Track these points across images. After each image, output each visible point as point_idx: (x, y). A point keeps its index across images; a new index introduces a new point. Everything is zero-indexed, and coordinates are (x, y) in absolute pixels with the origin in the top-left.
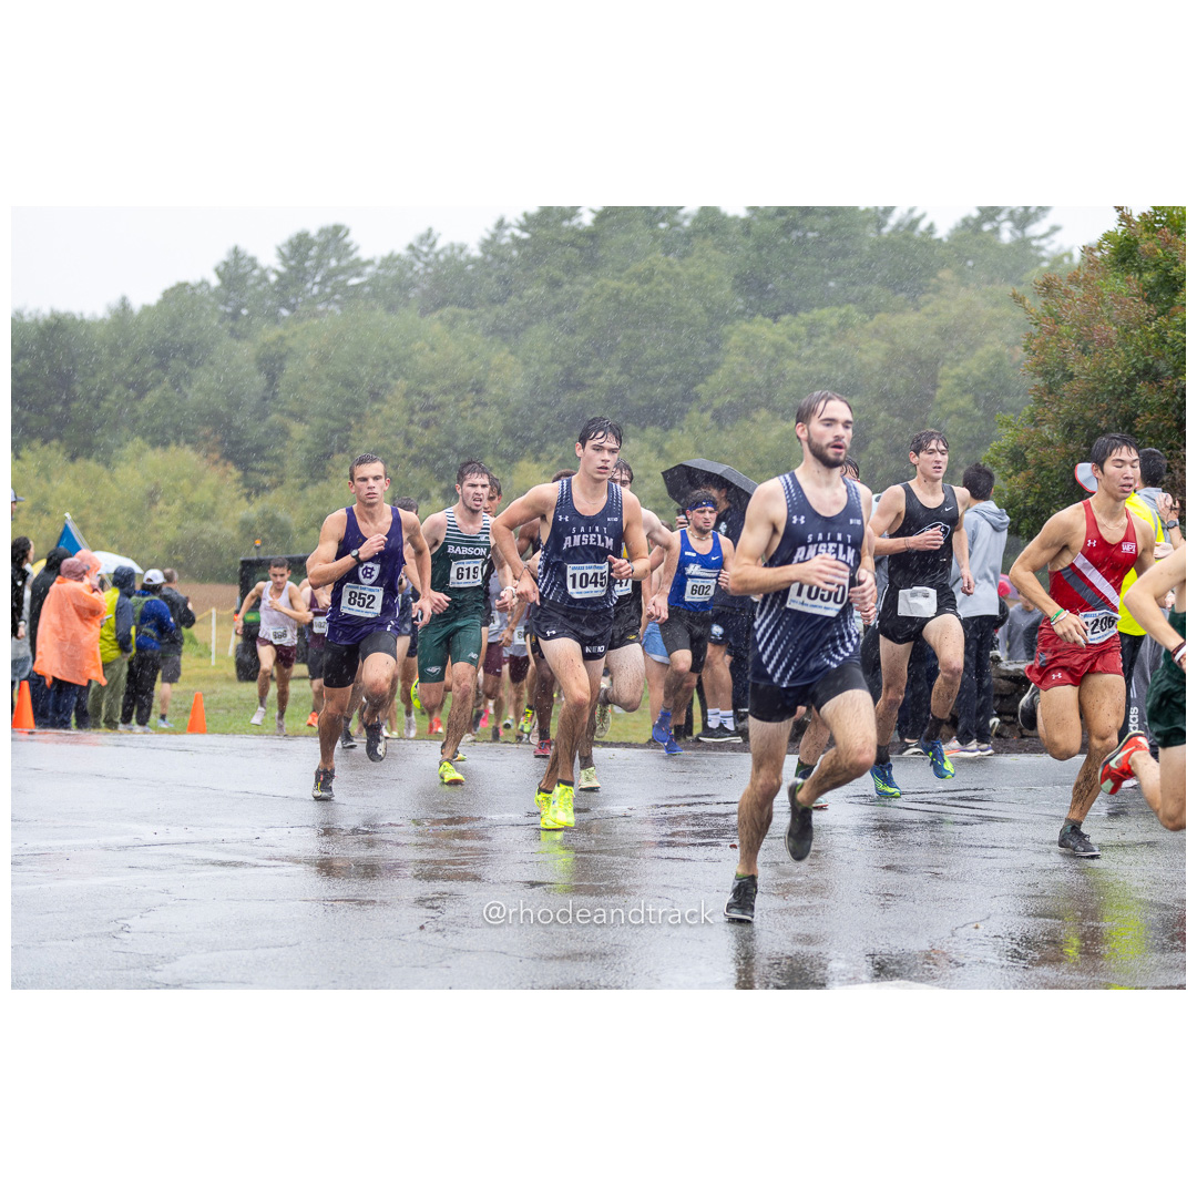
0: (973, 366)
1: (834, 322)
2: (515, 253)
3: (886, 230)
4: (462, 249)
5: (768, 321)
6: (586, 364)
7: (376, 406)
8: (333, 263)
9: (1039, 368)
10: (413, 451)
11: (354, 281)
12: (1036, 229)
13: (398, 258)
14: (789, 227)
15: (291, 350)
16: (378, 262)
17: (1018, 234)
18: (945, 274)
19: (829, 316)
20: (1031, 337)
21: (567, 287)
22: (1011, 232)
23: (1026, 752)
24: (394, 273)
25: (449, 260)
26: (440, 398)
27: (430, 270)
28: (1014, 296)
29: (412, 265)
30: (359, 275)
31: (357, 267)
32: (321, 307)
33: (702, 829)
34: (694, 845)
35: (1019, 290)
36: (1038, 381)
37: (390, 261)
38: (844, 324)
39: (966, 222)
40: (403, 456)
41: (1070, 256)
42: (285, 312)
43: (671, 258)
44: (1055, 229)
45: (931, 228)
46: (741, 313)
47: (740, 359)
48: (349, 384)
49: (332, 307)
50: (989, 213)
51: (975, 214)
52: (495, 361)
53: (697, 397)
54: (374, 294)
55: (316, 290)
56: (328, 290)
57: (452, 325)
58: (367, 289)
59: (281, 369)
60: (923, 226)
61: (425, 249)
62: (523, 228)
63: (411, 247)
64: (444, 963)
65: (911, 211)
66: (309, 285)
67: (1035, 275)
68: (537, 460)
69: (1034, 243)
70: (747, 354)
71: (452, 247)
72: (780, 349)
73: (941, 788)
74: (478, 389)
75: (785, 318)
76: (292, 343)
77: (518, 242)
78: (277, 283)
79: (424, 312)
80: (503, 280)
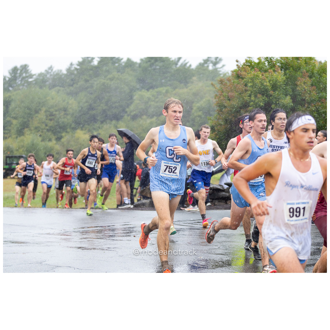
0: (202, 103)
1: (164, 91)
2: (75, 72)
3: (178, 66)
4: (61, 71)
5: (146, 91)
6: (95, 103)
7: (37, 115)
8: (24, 75)
9: (218, 105)
10: (47, 128)
11: (30, 80)
12: (219, 66)
13: (43, 73)
14: (151, 65)
15: (12, 99)
16: (37, 75)
17: (214, 67)
18: (194, 78)
19: (163, 90)
20: (216, 95)
21: (90, 82)
22: (212, 67)
23: (215, 209)
24: (41, 78)
25: (57, 74)
26: (54, 113)
27: (52, 77)
28: (212, 84)
29: (46, 76)
30: (31, 78)
31: (31, 76)
32: (21, 87)
33: (126, 232)
34: (124, 236)
35: (214, 83)
36: (218, 108)
37: (40, 75)
38: (167, 92)
39: (200, 64)
40: (44, 129)
41: (228, 73)
42: (11, 89)
43: (119, 74)
44: (223, 66)
45: (190, 66)
46: (138, 89)
47: (138, 102)
48: (29, 109)
49: (25, 87)
50: (206, 61)
51: (202, 62)
52: (70, 102)
53: (126, 112)
54: (36, 83)
55: (19, 82)
56: (23, 82)
57: (58, 92)
58: (34, 82)
59: (10, 105)
60: (188, 65)
61: (50, 71)
62: (78, 65)
63: (46, 71)
64: (53, 270)
65: (185, 61)
66: (17, 81)
67: (219, 79)
68: (82, 130)
69: (219, 70)
70: (140, 100)
71: (58, 70)
72: (149, 99)
73: (192, 219)
74: (65, 110)
75: (151, 90)
76: (13, 97)
77: (76, 69)
78: (9, 81)
79: (50, 89)
80: (72, 80)
